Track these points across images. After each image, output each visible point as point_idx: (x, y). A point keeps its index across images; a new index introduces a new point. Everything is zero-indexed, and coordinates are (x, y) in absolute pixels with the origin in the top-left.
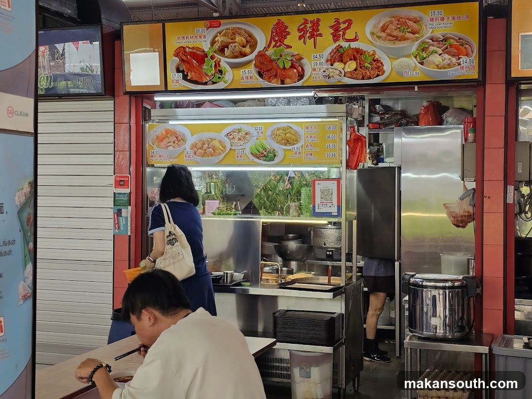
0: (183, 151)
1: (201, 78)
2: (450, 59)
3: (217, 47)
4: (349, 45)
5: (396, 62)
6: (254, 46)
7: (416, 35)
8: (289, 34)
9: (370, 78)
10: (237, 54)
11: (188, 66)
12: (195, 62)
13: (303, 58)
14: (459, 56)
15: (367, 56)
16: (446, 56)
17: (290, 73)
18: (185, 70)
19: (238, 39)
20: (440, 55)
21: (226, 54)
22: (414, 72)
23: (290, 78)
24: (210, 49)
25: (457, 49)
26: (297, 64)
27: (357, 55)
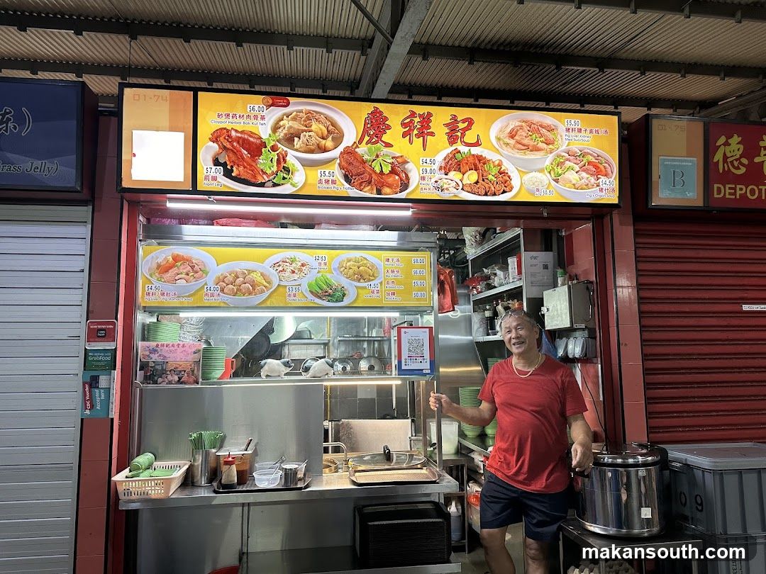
0: (203, 286)
1: (255, 177)
2: (587, 178)
3: (282, 134)
4: (470, 150)
5: (526, 177)
6: (338, 139)
7: (551, 146)
8: (389, 127)
9: (495, 194)
10: (313, 147)
11: (233, 158)
12: (246, 153)
13: (408, 162)
14: (599, 176)
15: (492, 166)
16: (584, 174)
17: (390, 180)
18: (228, 163)
19: (315, 126)
20: (577, 173)
21: (297, 146)
22: (548, 191)
23: (389, 186)
24: (270, 136)
25: (596, 167)
26: (398, 168)
27: (478, 163)
